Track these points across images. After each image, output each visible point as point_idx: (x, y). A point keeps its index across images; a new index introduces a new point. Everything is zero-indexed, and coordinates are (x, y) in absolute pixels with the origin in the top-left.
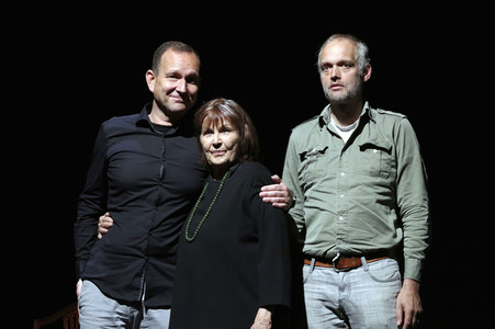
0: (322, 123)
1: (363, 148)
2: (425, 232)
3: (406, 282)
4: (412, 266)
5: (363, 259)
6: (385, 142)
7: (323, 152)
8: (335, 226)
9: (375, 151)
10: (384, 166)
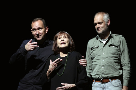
0: (97, 39)
1: (110, 46)
2: (130, 71)
3: (124, 87)
4: (126, 82)
5: (110, 79)
6: (116, 44)
7: (97, 47)
8: (101, 70)
9: (113, 47)
10: (116, 51)
